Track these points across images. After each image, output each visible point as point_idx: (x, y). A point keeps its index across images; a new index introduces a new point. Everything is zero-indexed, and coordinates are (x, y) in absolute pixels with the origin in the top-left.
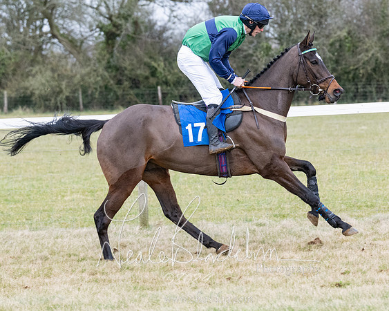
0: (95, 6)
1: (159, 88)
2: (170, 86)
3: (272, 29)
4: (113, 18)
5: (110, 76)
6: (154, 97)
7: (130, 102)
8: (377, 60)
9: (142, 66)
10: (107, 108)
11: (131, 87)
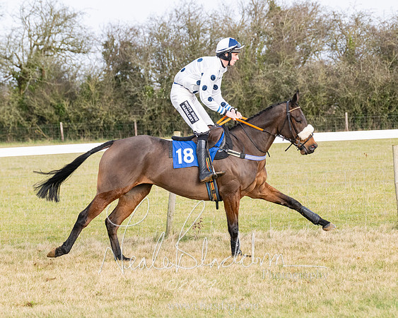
0: (8, 57)
1: (61, 123)
2: (70, 122)
3: (154, 74)
4: (23, 67)
5: (21, 114)
6: (57, 132)
7: (37, 136)
8: (240, 99)
9: (49, 107)
10: (19, 140)
11: (39, 123)
